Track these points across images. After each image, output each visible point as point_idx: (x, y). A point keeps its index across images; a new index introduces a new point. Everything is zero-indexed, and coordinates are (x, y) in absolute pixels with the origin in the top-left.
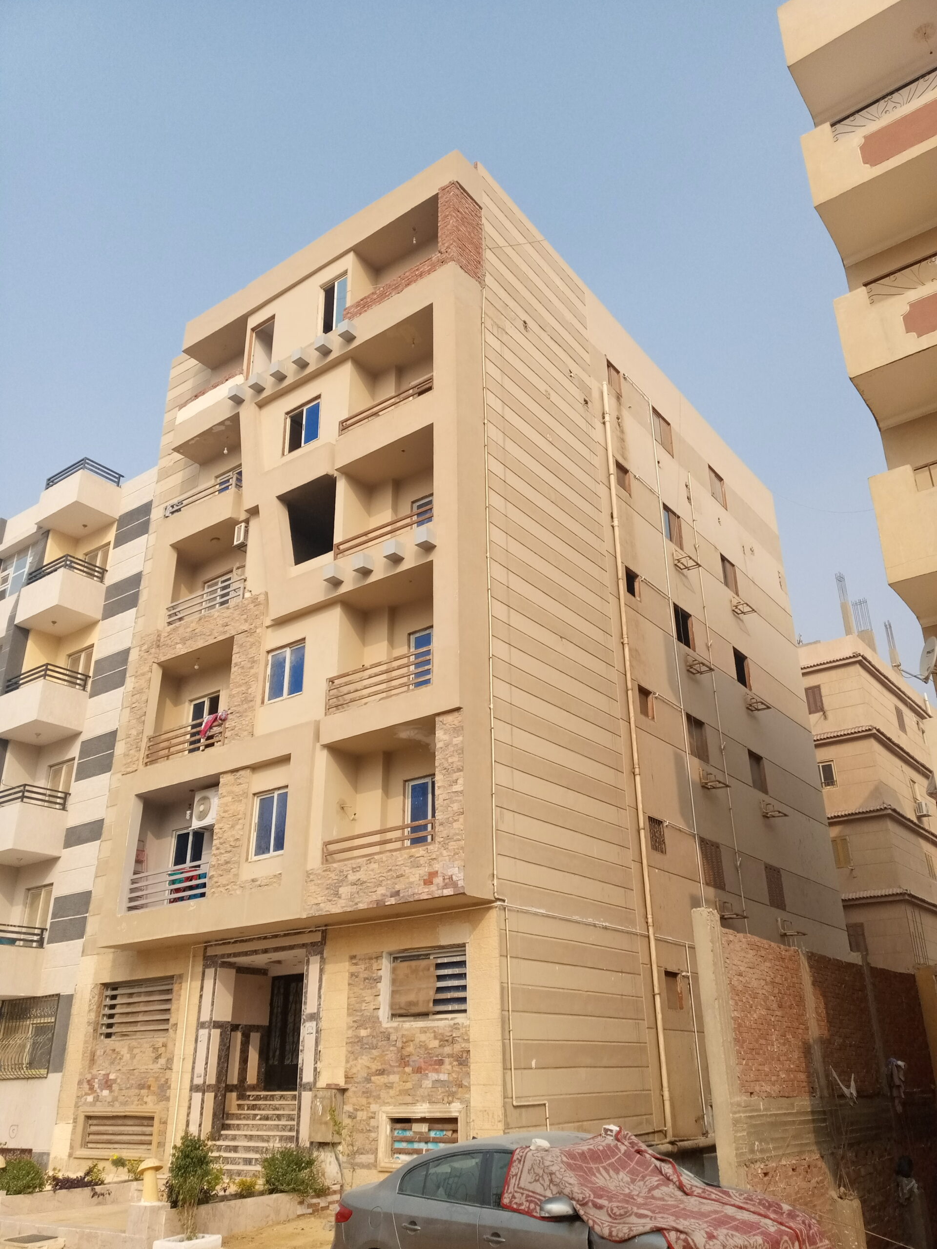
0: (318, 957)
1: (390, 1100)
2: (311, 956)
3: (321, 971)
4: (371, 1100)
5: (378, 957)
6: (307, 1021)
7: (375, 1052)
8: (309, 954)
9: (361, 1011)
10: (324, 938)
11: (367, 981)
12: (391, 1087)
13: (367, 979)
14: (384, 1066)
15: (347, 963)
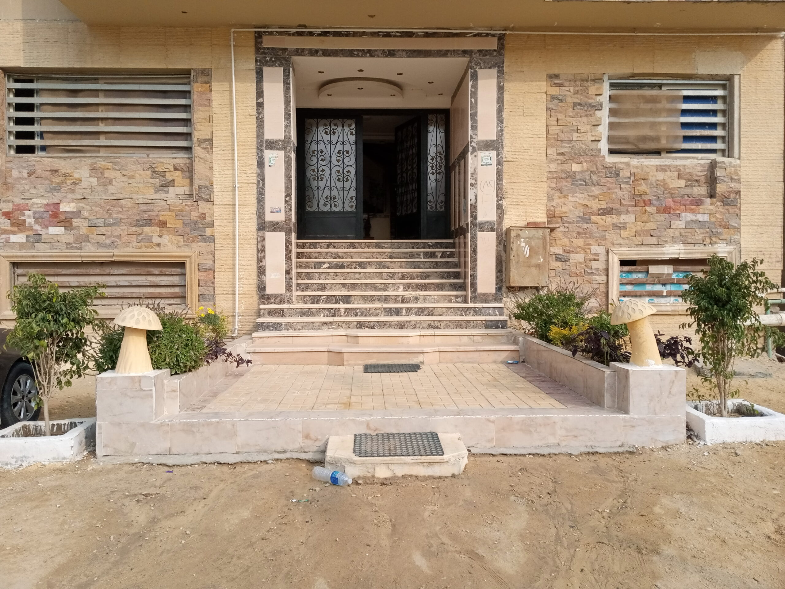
0: (494, 71)
1: (621, 241)
2: (481, 68)
3: (501, 89)
4: (591, 241)
5: (598, 80)
6: (480, 150)
7: (595, 190)
8: (477, 65)
9: (571, 141)
10: (501, 46)
11: (579, 107)
12: (625, 228)
13: (580, 104)
14: (610, 205)
15: (545, 83)
